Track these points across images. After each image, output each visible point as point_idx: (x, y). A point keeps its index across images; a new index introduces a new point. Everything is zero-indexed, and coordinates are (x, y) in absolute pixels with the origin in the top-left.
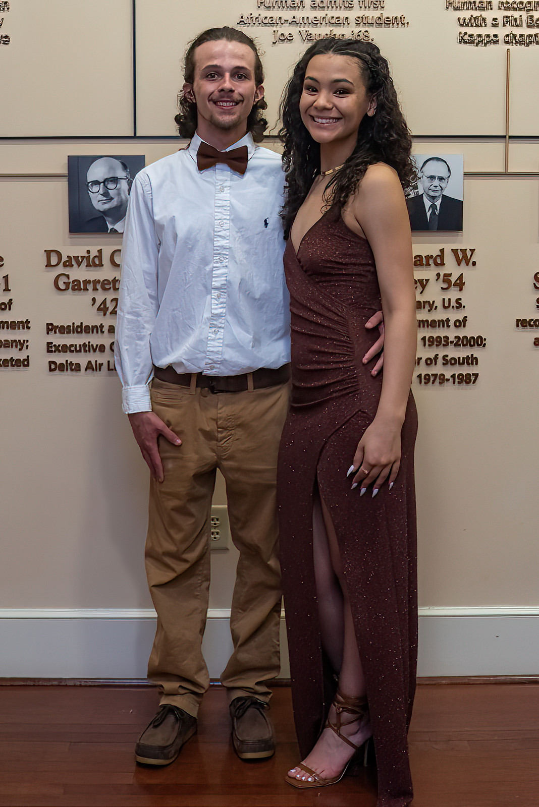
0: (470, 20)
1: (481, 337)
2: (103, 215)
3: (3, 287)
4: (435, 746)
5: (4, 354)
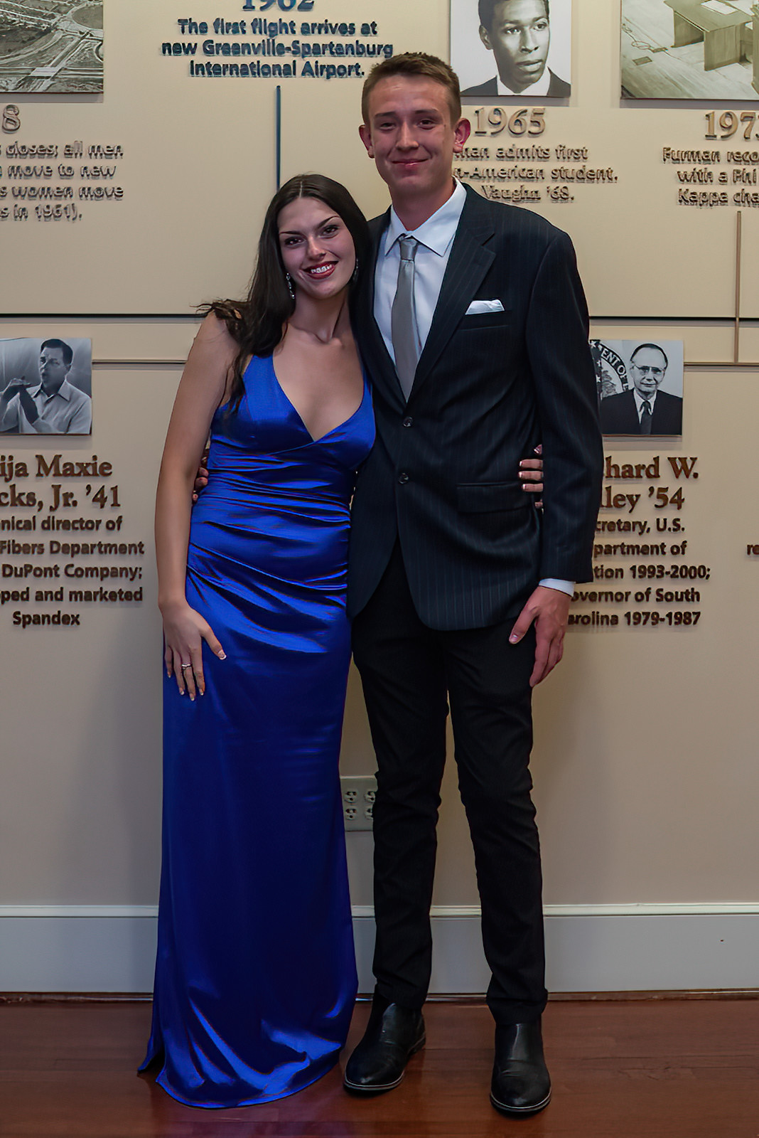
0: (693, 175)
1: (703, 567)
3: (110, 501)
4: (652, 1075)
5: (111, 585)
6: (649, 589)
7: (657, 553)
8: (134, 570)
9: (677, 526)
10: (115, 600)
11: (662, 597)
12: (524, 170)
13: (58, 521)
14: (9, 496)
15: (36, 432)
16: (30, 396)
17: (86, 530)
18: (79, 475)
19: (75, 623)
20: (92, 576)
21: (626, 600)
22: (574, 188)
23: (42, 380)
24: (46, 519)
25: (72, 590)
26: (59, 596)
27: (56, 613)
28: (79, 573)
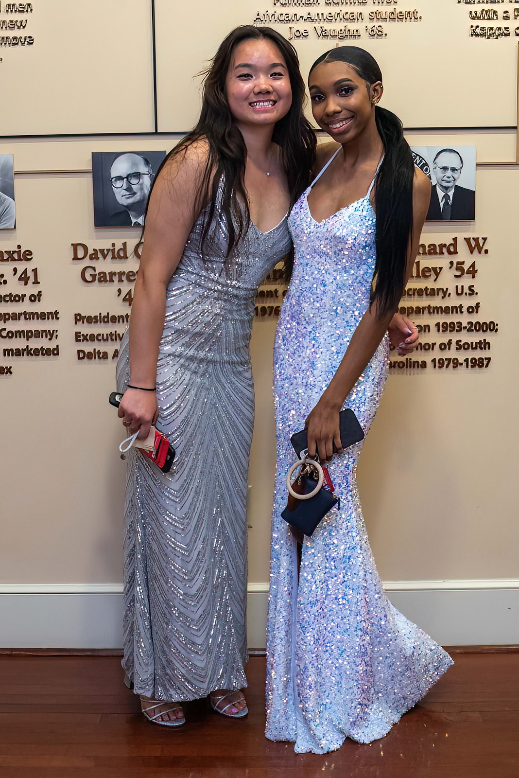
0: (482, 13)
1: (493, 323)
2: (126, 209)
3: (32, 279)
4: (448, 718)
5: (34, 344)
6: (451, 340)
7: (457, 312)
8: (51, 332)
9: (472, 292)
10: (39, 355)
11: (460, 346)
12: (347, 13)
17: (14, 302)
18: (7, 260)
19: (9, 373)
20: (20, 337)
21: (433, 349)
22: (387, 27)
25: (5, 348)
28: (10, 335)
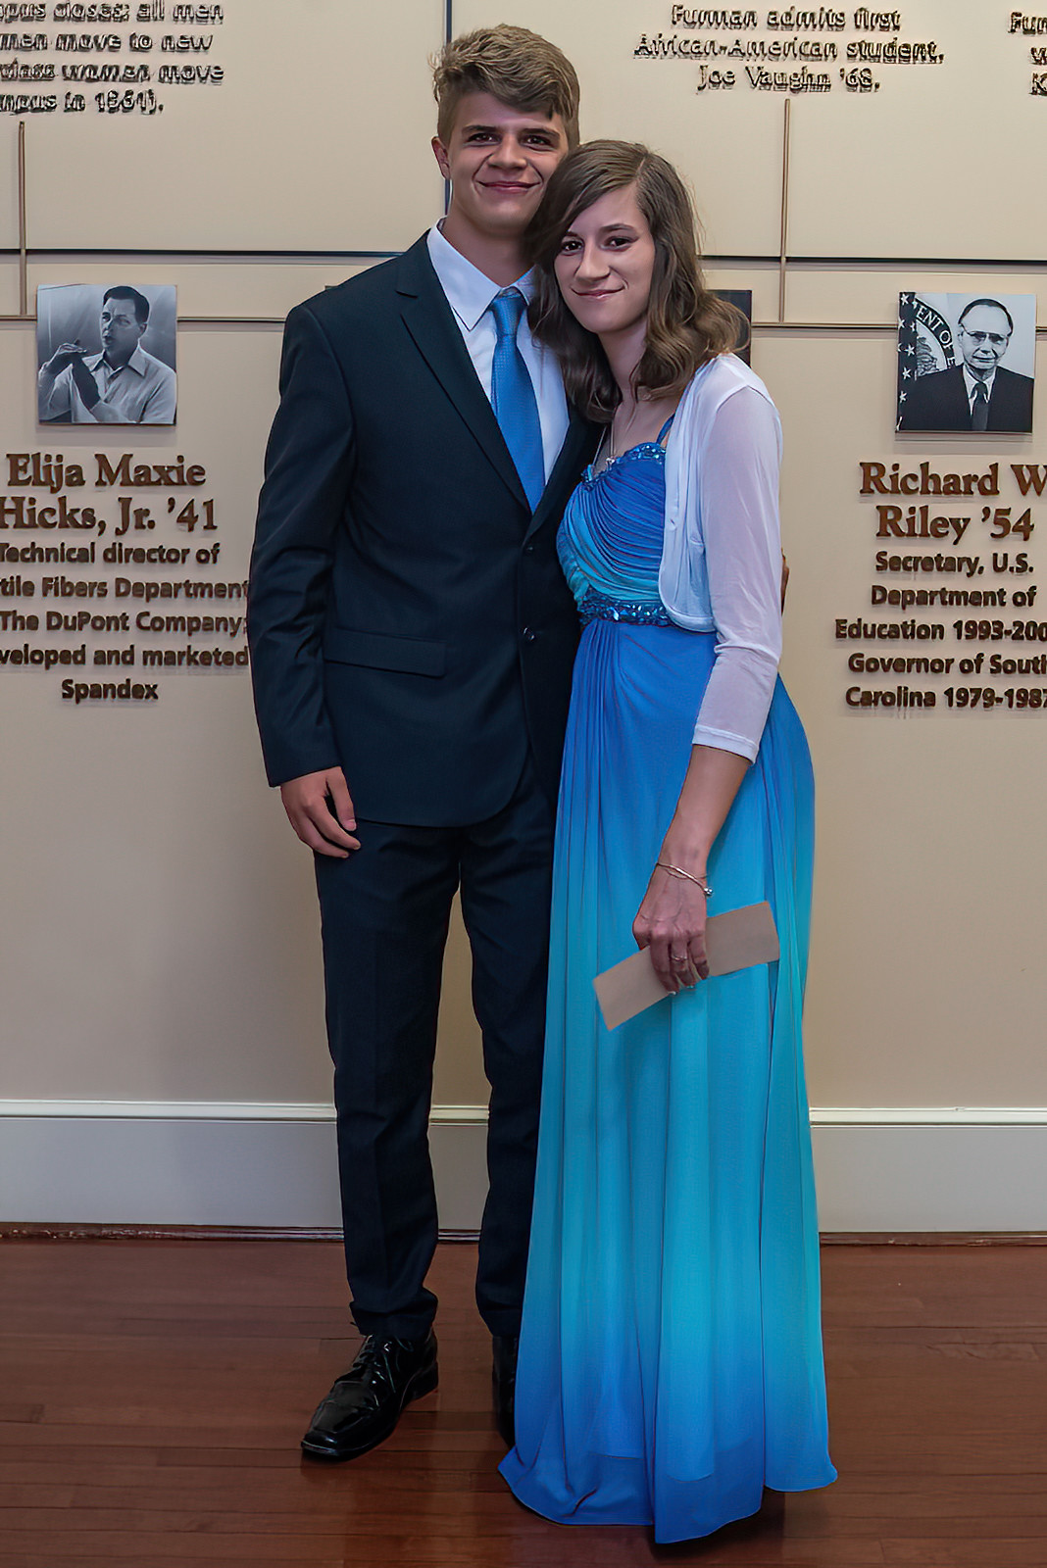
3: (203, 521)
4: (975, 1353)
5: (202, 643)
6: (982, 655)
7: (994, 604)
8: (236, 621)
9: (1023, 566)
10: (209, 664)
11: (999, 667)
12: (807, 43)
13: (126, 550)
14: (58, 512)
15: (96, 422)
16: (87, 368)
17: (167, 563)
18: (158, 483)
19: (151, 698)
20: (176, 629)
21: (947, 671)
22: (879, 71)
23: (104, 345)
24: (111, 546)
25: (147, 650)
26: (128, 658)
27: (124, 682)
28: (157, 625)
